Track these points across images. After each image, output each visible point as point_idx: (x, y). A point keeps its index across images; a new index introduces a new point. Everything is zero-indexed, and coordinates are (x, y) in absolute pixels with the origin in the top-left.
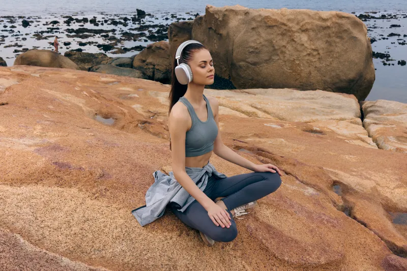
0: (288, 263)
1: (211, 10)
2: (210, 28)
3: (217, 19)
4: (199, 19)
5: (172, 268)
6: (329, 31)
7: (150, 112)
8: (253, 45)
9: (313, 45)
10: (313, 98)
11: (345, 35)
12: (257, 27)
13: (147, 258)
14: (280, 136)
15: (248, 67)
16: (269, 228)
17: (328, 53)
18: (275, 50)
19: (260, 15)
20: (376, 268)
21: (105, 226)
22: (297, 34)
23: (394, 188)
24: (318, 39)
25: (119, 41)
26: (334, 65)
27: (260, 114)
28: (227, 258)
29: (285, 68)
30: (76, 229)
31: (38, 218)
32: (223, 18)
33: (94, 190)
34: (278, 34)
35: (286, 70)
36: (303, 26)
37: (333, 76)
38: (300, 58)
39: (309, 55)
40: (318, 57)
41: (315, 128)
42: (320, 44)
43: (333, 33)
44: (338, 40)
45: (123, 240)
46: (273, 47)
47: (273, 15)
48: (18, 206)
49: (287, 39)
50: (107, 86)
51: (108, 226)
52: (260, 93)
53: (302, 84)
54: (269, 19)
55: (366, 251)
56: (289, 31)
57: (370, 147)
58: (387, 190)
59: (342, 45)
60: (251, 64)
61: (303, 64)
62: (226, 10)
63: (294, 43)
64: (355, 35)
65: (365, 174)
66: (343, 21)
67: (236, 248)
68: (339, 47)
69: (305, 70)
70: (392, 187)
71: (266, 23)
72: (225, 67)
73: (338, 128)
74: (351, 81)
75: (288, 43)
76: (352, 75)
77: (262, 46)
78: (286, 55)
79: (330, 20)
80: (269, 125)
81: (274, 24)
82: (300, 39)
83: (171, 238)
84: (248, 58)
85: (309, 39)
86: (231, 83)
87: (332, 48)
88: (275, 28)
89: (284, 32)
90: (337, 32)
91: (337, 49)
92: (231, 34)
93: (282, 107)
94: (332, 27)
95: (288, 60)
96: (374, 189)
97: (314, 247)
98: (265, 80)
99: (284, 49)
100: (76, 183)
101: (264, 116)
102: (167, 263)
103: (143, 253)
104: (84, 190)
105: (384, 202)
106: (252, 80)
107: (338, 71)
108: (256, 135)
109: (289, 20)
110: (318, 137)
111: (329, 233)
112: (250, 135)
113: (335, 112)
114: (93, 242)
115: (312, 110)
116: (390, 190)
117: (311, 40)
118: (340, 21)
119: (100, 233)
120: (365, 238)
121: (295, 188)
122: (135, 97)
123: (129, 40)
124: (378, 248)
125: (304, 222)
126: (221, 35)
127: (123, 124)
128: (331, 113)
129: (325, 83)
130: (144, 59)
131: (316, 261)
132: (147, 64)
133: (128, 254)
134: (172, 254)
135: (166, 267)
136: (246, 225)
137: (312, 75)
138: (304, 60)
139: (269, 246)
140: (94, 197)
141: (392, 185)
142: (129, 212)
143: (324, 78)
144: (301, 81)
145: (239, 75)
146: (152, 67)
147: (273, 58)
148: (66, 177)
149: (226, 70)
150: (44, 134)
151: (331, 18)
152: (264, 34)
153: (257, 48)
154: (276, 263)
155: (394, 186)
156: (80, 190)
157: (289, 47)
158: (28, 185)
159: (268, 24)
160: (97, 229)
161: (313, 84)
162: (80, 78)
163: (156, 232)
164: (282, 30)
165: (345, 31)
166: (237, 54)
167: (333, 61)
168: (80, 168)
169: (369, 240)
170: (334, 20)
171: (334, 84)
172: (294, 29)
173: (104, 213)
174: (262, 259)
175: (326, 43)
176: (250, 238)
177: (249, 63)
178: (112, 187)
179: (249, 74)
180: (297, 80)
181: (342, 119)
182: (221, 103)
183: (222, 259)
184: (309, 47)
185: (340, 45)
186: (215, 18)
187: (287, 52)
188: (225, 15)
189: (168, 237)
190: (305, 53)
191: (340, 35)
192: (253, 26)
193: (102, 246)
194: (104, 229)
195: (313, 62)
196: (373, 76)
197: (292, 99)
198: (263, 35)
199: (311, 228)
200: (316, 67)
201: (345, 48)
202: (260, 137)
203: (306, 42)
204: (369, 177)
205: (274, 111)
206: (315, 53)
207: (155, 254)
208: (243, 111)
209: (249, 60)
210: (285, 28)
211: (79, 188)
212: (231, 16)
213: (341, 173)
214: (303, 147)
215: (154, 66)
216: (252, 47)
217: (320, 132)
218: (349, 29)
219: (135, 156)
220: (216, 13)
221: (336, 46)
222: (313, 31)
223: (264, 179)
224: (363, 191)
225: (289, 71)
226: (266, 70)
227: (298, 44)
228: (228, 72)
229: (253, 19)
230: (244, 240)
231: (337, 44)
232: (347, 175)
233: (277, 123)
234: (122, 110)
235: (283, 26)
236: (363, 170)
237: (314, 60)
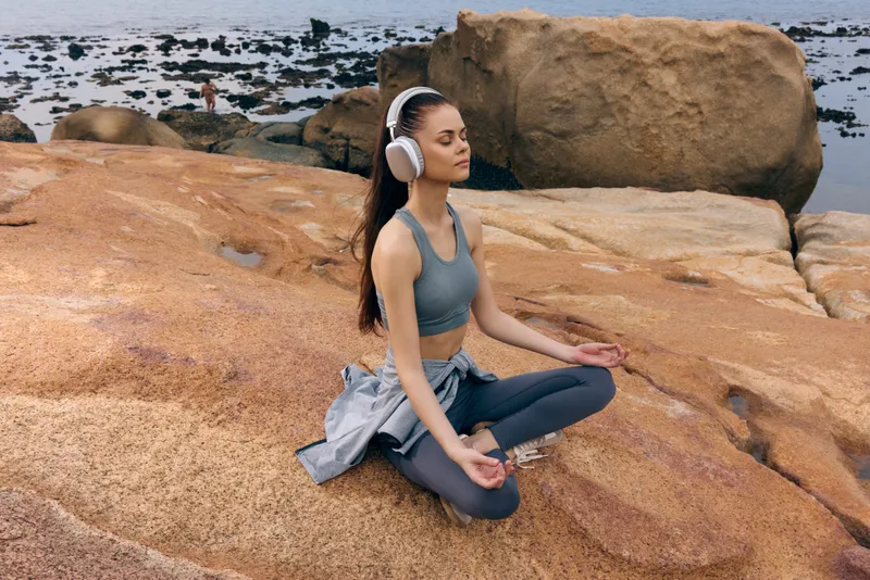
0: (629, 562)
1: (468, 19)
2: (467, 59)
3: (481, 40)
4: (443, 40)
5: (380, 573)
6: (723, 64)
7: (337, 238)
8: (558, 93)
9: (689, 93)
10: (687, 209)
11: (756, 72)
12: (569, 57)
13: (327, 553)
14: (616, 290)
15: (548, 142)
16: (588, 487)
17: (721, 112)
18: (606, 104)
19: (574, 31)
20: (820, 575)
21: (239, 484)
22: (653, 71)
23: (862, 402)
24: (699, 81)
25: (274, 87)
26: (735, 136)
27: (574, 242)
28: (498, 552)
29: (628, 144)
30: (176, 490)
31: (97, 466)
32: (495, 36)
33: (216, 407)
34: (614, 71)
35: (630, 147)
36: (665, 53)
37: (732, 161)
38: (659, 123)
39: (679, 114)
40: (698, 118)
41: (691, 273)
42: (703, 92)
43: (732, 66)
44: (741, 83)
45: (277, 513)
46: (603, 97)
47: (602, 30)
48: (54, 440)
49: (633, 82)
50: (246, 183)
51: (246, 483)
52: (575, 199)
53: (663, 177)
54: (593, 40)
55: (799, 539)
56: (636, 64)
57: (810, 312)
58: (847, 407)
59: (752, 92)
60: (555, 135)
61: (667, 135)
62: (502, 21)
63: (646, 89)
64: (780, 73)
65: (798, 371)
66: (754, 42)
67: (518, 531)
68: (744, 99)
69: (670, 146)
70: (855, 400)
71: (585, 47)
72: (500, 142)
73: (742, 273)
74: (771, 171)
75: (634, 89)
76: (771, 157)
77: (580, 96)
78: (630, 115)
79: (724, 40)
80: (592, 267)
81: (604, 49)
82: (661, 80)
83: (379, 510)
84: (547, 123)
85: (679, 80)
86: (511, 175)
87: (729, 101)
88: (606, 58)
89: (627, 66)
90: (739, 66)
91: (740, 103)
92: (512, 70)
93: (621, 227)
94: (730, 56)
95: (635, 127)
96: (819, 405)
97: (684, 529)
98: (584, 169)
99: (625, 103)
100: (179, 390)
101: (582, 248)
102: (371, 561)
103: (320, 540)
104: (194, 406)
105: (838, 432)
106: (556, 169)
107: (742, 151)
108: (564, 288)
109: (636, 40)
110: (697, 292)
111: (719, 499)
112: (552, 287)
113: (735, 239)
114: (213, 517)
115: (686, 235)
116: (852, 406)
117: (683, 84)
118: (745, 43)
119: (227, 498)
120: (796, 510)
121: (645, 402)
122: (307, 208)
123: (295, 84)
124: (825, 533)
125: (665, 475)
126: (490, 73)
127: (279, 265)
128: (727, 240)
129: (713, 176)
130: (326, 126)
131: (690, 559)
132: (333, 137)
133: (288, 542)
134: (380, 543)
135: (368, 570)
136: (540, 482)
137: (687, 157)
138: (669, 126)
139: (590, 528)
140: (216, 422)
141: (857, 396)
142: (291, 454)
143: (713, 165)
144: (663, 171)
145: (529, 160)
146: (344, 142)
147: (603, 121)
148: (155, 379)
149: (500, 150)
150: (112, 288)
151: (726, 36)
152: (583, 71)
153: (567, 102)
154: (603, 564)
155: (860, 397)
156: (187, 407)
157: (637, 99)
158: (77, 395)
159: (591, 48)
160: (222, 489)
161: (689, 177)
162: (189, 166)
163: (347, 495)
164: (620, 61)
165: (758, 63)
166: (524, 112)
167: (730, 126)
168: (187, 360)
169: (805, 516)
170: (733, 39)
171: (732, 178)
172: (646, 60)
173: (235, 454)
174: (573, 554)
175: (716, 89)
176: (548, 510)
177: (550, 133)
178: (255, 400)
179: (551, 156)
180: (654, 168)
181: (749, 254)
182: (490, 219)
183: (487, 554)
184: (678, 99)
185: (746, 94)
186: (479, 37)
187: (633, 110)
188: (498, 31)
189: (373, 507)
190: (671, 112)
191: (746, 72)
192: (558, 54)
193: (232, 525)
194: (237, 489)
195: (687, 130)
196: (818, 159)
197: (642, 210)
198: (580, 72)
199: (679, 489)
200: (694, 141)
201: (757, 101)
202: (572, 293)
203: (674, 86)
204: (807, 377)
205: (604, 236)
206: (693, 111)
207: (344, 543)
208: (537, 236)
209: (551, 127)
210: (628, 57)
211: (183, 402)
212: (513, 33)
213: (747, 370)
214: (665, 315)
215: (348, 139)
216: (557, 99)
217: (704, 282)
218: (766, 59)
219: (303, 334)
220: (481, 27)
221: (738, 96)
222: (688, 63)
223: (578, 383)
224: (793, 408)
225: (636, 150)
226: (588, 147)
227: (657, 91)
228: (505, 154)
229: (560, 39)
230: (536, 513)
231: (741, 92)
232: (759, 373)
233: (609, 262)
234: (277, 236)
235: (623, 54)
236: (793, 364)
237: (690, 126)
